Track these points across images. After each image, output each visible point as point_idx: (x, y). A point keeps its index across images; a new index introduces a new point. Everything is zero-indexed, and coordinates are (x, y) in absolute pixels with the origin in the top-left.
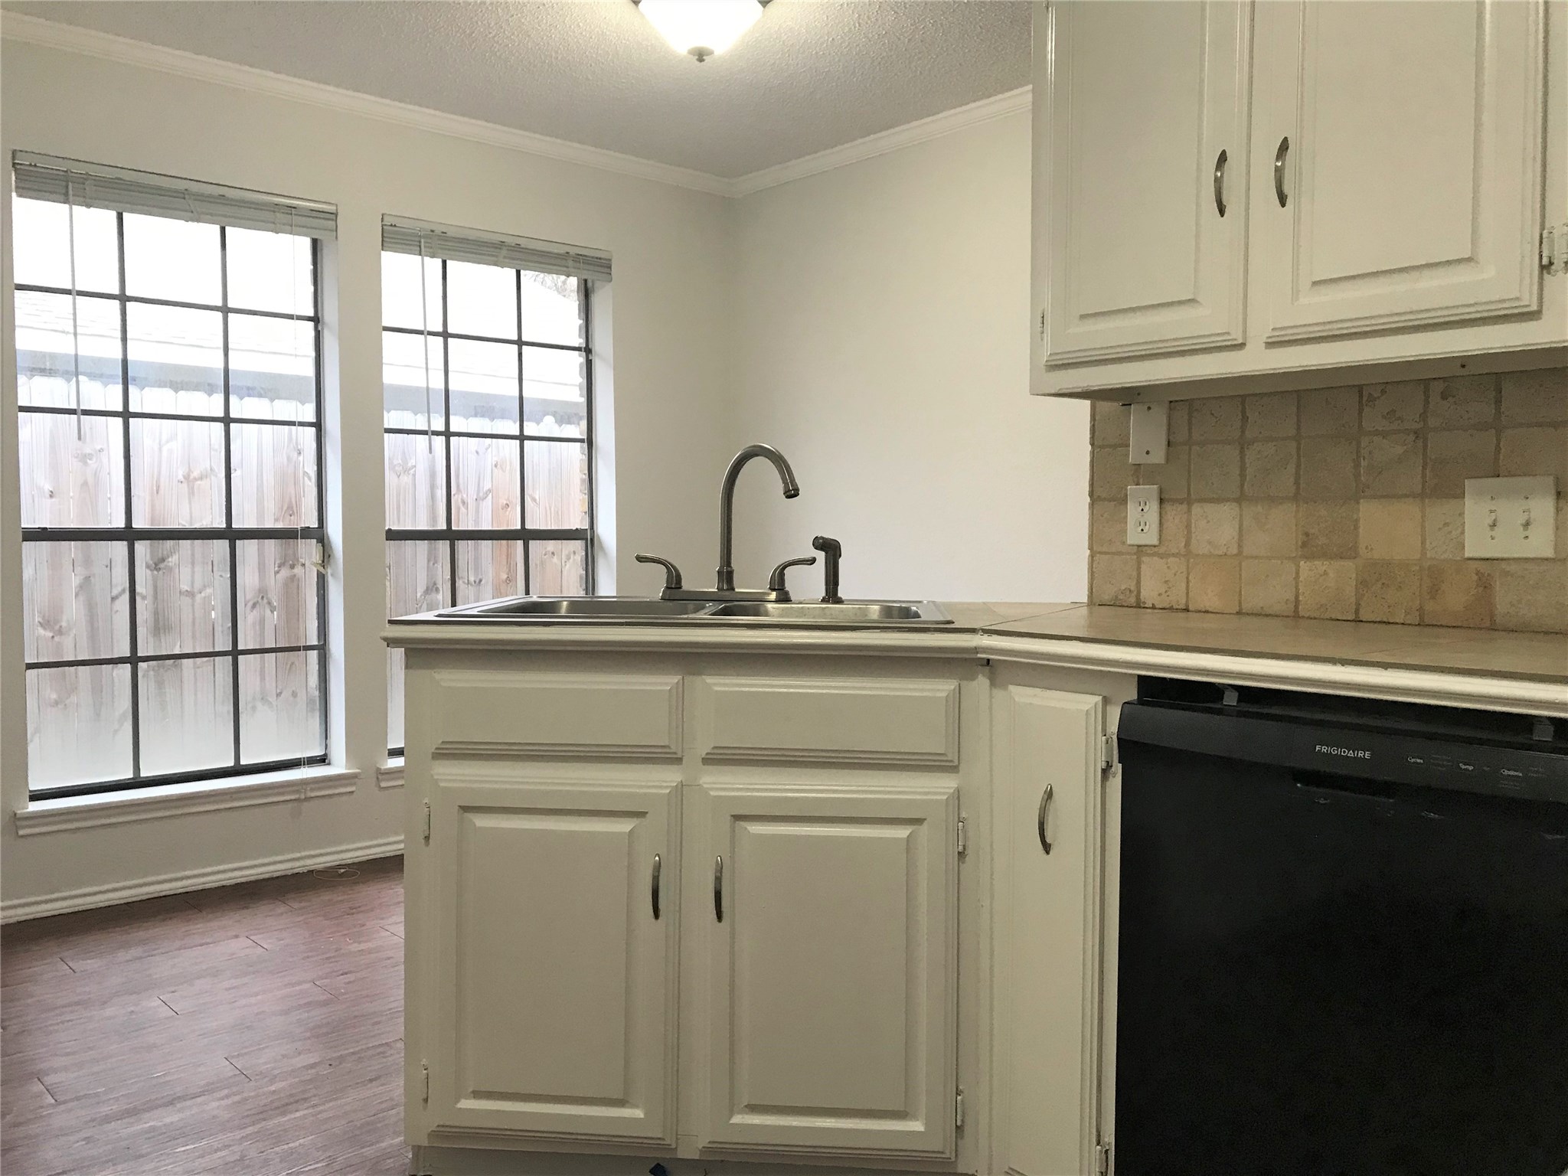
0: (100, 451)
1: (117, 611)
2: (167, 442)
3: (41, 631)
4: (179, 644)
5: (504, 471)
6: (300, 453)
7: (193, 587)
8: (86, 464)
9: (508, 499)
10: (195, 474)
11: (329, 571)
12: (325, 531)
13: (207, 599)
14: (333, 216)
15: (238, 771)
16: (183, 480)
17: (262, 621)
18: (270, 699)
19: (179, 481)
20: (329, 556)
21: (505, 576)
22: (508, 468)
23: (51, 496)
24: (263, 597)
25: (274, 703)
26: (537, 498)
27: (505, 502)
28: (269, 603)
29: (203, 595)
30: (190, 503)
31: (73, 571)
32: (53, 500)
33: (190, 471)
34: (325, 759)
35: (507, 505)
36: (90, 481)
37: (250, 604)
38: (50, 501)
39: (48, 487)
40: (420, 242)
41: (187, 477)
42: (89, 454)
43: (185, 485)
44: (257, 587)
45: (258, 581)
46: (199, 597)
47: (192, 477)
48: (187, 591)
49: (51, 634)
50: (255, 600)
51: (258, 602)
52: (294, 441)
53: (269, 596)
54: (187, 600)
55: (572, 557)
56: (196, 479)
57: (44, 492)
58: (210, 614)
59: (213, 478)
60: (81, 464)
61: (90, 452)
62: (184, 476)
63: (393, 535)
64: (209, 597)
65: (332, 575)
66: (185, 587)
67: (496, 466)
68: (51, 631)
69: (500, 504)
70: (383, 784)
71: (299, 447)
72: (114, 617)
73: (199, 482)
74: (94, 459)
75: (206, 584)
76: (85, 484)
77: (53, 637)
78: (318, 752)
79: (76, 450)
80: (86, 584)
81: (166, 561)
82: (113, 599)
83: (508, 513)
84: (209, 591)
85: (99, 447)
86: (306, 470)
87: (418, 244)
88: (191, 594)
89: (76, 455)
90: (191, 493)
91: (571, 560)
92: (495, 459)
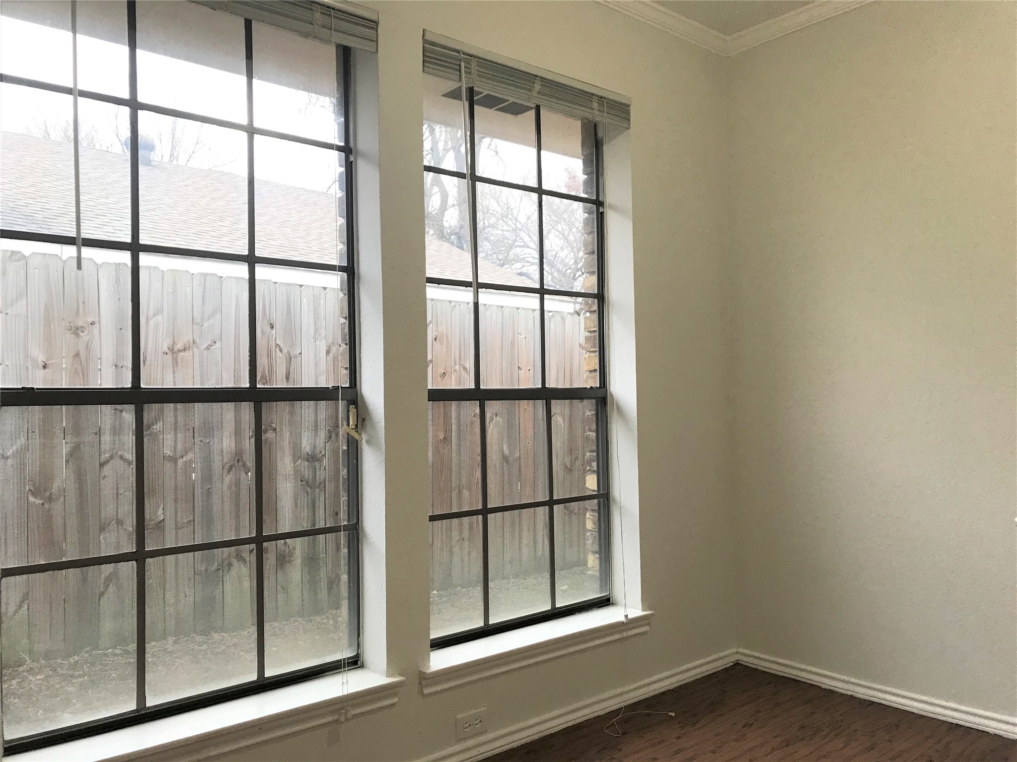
0: (92, 324)
1: (105, 476)
2: (154, 315)
3: (31, 499)
4: (162, 506)
5: (442, 344)
6: (273, 327)
7: (175, 452)
8: (78, 335)
9: (445, 369)
10: (179, 346)
11: (364, 437)
12: (359, 392)
13: (188, 464)
14: (373, 25)
15: (263, 686)
16: (168, 351)
17: (238, 483)
18: (244, 556)
19: (164, 353)
20: (364, 420)
21: (442, 437)
22: (445, 340)
23: (44, 367)
24: (238, 460)
25: (247, 559)
26: (468, 367)
27: (443, 371)
28: (244, 465)
29: (184, 459)
30: (174, 373)
31: (64, 439)
32: (47, 370)
33: (174, 343)
34: (358, 661)
35: (444, 373)
36: (83, 354)
37: (227, 466)
38: (43, 371)
39: (41, 358)
40: (460, 66)
41: (171, 349)
42: (82, 327)
43: (169, 356)
44: (234, 451)
45: (233, 446)
46: (180, 462)
47: (176, 349)
48: (170, 456)
49: (41, 502)
50: (232, 463)
51: (234, 464)
52: (268, 317)
53: (244, 458)
54: (168, 465)
55: (494, 419)
56: (179, 351)
57: (38, 364)
58: (191, 477)
59: (195, 349)
60: (73, 336)
61: (83, 325)
62: (169, 348)
63: (437, 396)
64: (191, 462)
65: (367, 442)
66: (168, 452)
67: (435, 339)
68: (41, 499)
69: (439, 373)
70: (426, 691)
71: (272, 322)
72: (102, 482)
73: (182, 354)
74: (86, 333)
75: (188, 449)
76: (77, 355)
77: (43, 504)
78: (347, 653)
79: (70, 323)
80: (75, 452)
81: (152, 428)
82: (102, 465)
83: (445, 380)
84: (190, 456)
85: (90, 321)
86: (277, 342)
87: (458, 67)
88: (174, 460)
89: (69, 328)
90: (175, 363)
91: (494, 421)
92: (435, 333)
